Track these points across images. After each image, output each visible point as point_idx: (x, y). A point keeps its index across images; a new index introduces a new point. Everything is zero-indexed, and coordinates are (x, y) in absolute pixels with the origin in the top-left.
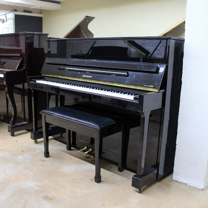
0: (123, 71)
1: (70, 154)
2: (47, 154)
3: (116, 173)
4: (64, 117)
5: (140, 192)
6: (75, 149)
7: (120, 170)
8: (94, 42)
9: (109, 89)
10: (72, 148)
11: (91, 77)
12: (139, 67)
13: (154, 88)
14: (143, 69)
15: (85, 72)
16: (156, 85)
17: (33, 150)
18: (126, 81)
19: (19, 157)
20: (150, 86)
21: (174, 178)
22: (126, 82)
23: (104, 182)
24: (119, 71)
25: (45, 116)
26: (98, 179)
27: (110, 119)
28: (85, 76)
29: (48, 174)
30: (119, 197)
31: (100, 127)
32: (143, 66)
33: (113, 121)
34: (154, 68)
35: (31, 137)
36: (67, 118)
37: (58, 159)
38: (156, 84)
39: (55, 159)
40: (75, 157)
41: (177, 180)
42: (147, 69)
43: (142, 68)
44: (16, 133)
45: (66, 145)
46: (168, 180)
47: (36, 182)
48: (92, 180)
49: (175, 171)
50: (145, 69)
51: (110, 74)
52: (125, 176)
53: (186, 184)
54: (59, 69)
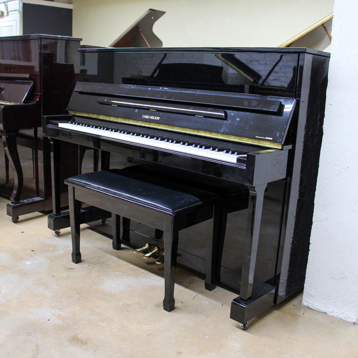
0: (217, 110)
1: (119, 257)
2: (77, 257)
3: (201, 292)
4: (108, 191)
5: (245, 328)
6: (129, 248)
7: (209, 287)
8: (164, 55)
9: (191, 141)
10: (123, 246)
11: (158, 118)
12: (246, 103)
13: (274, 141)
14: (255, 107)
15: (148, 109)
16: (277, 137)
17: (51, 249)
18: (222, 128)
19: (27, 263)
20: (266, 138)
21: (304, 303)
22: (222, 130)
23: (180, 309)
24: (210, 109)
25: (74, 188)
26: (169, 304)
27: (193, 197)
28: (147, 117)
29: (79, 294)
30: (207, 337)
31: (173, 210)
33: (198, 199)
34: (274, 104)
35: (49, 224)
36: (114, 193)
37: (97, 265)
38: (278, 135)
39: (91, 265)
40: (127, 263)
41: (310, 306)
42: (261, 106)
43: (252, 104)
44: (21, 217)
45: (112, 240)
46: (294, 305)
47: (57, 310)
48: (158, 306)
49: (308, 291)
50: (258, 105)
51: (193, 115)
52: (217, 299)
53: (325, 313)
54: (100, 104)
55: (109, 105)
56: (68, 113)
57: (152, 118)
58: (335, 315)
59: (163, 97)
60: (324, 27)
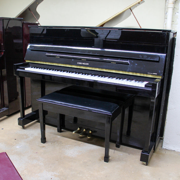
0: (124, 60)
4: (68, 105)
6: (66, 130)
7: (118, 146)
10: (62, 130)
12: (141, 56)
13: (158, 75)
14: (146, 58)
15: (80, 59)
16: (159, 73)
17: (25, 137)
19: (17, 147)
20: (154, 74)
21: (164, 147)
22: (128, 70)
23: (111, 160)
24: (120, 59)
25: (42, 104)
26: (107, 159)
27: (115, 104)
28: (80, 63)
29: (57, 161)
30: (133, 172)
31: (111, 113)
32: (145, 56)
33: (117, 105)
34: (156, 57)
35: (18, 123)
36: (72, 105)
37: (55, 143)
38: (159, 72)
39: (53, 143)
41: (167, 148)
42: (149, 58)
43: (144, 57)
46: (159, 149)
47: (52, 172)
48: (100, 160)
49: (165, 142)
50: (147, 58)
51: (110, 62)
52: (125, 152)
53: (174, 151)
54: (47, 56)
55: (54, 57)
56: (25, 62)
57: (84, 64)
58: (179, 151)
59: (90, 53)
60: (131, 9)
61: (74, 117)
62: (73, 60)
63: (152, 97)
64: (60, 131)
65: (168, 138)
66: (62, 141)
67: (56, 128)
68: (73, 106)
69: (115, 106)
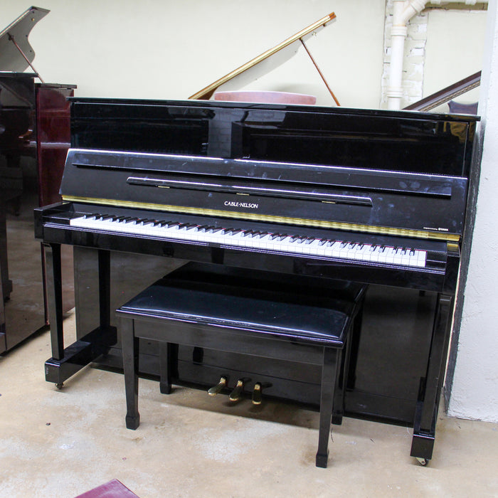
0: (359, 193)
3: (333, 430)
12: (403, 185)
13: (451, 232)
14: (417, 189)
16: (454, 227)
17: (73, 414)
18: (369, 218)
20: (439, 229)
21: (451, 413)
22: (371, 221)
23: (335, 461)
24: (346, 192)
25: (133, 320)
28: (233, 204)
30: (399, 488)
31: (339, 337)
32: (415, 183)
33: (344, 314)
34: (444, 186)
38: (454, 225)
41: (460, 416)
42: (427, 189)
43: (412, 186)
46: (441, 419)
48: (304, 463)
50: (421, 188)
51: (318, 200)
52: (359, 434)
53: (479, 420)
54: (131, 184)
55: (154, 186)
56: (62, 200)
57: (243, 205)
58: (491, 420)
59: (261, 176)
60: (302, 41)
61: (195, 348)
62: (210, 195)
63: (446, 291)
64: (166, 390)
65: (463, 390)
66: (181, 417)
67: (157, 384)
68: (230, 323)
69: (341, 317)
